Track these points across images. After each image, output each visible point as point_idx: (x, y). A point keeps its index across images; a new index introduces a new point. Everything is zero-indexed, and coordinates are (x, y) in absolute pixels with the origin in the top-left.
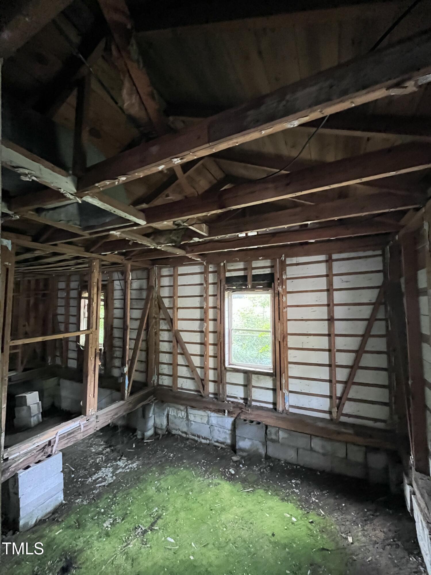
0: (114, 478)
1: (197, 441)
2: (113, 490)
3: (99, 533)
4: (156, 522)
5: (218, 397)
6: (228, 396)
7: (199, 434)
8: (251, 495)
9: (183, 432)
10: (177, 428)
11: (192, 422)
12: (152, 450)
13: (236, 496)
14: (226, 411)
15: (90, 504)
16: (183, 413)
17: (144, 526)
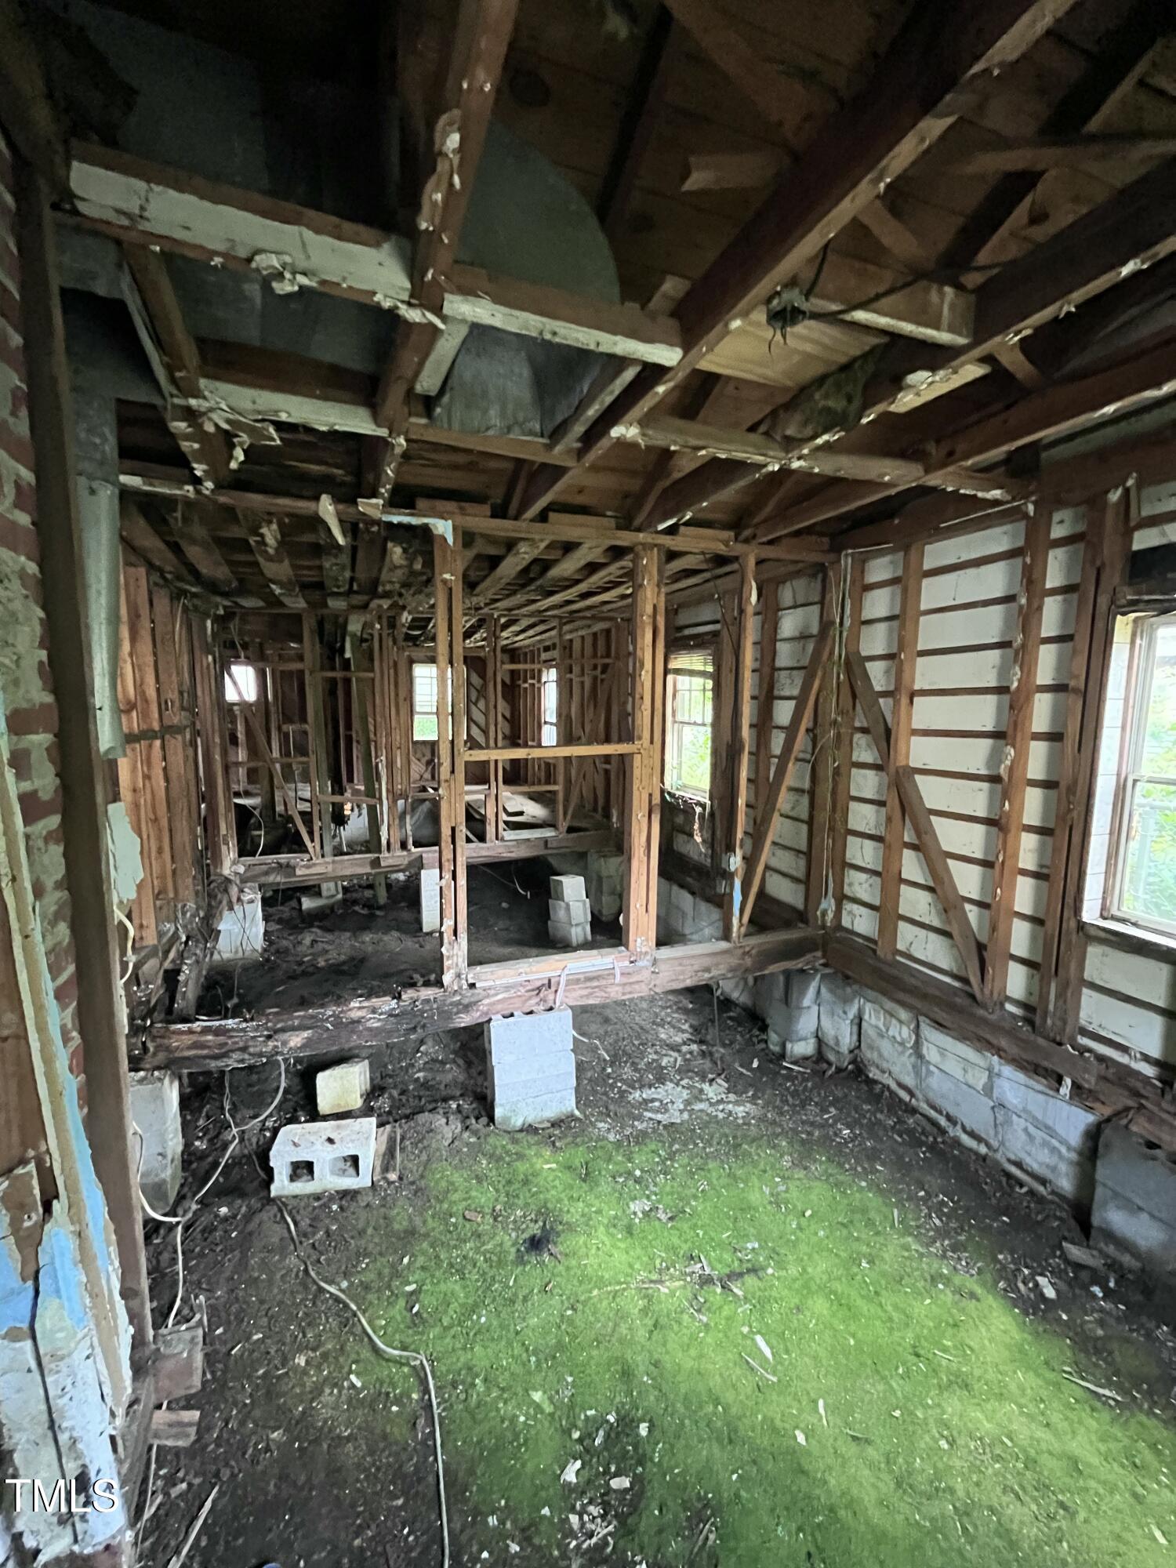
0: (686, 1116)
1: (943, 1132)
2: (674, 1140)
3: (616, 1217)
4: (741, 1275)
5: (1038, 1020)
6: (1084, 1032)
7: (952, 1111)
8: (1106, 1416)
9: (900, 1085)
10: (885, 1065)
11: (932, 1068)
12: (796, 1094)
13: (1031, 1374)
14: (1068, 1081)
15: (618, 1144)
16: (905, 1032)
17: (710, 1263)
